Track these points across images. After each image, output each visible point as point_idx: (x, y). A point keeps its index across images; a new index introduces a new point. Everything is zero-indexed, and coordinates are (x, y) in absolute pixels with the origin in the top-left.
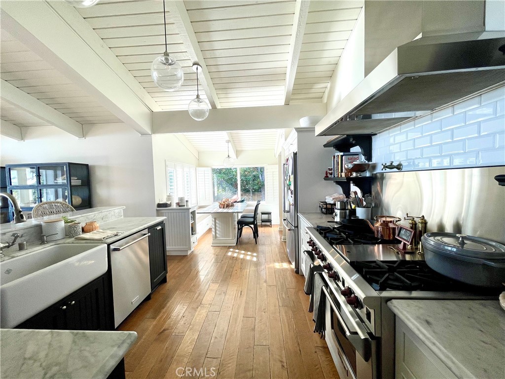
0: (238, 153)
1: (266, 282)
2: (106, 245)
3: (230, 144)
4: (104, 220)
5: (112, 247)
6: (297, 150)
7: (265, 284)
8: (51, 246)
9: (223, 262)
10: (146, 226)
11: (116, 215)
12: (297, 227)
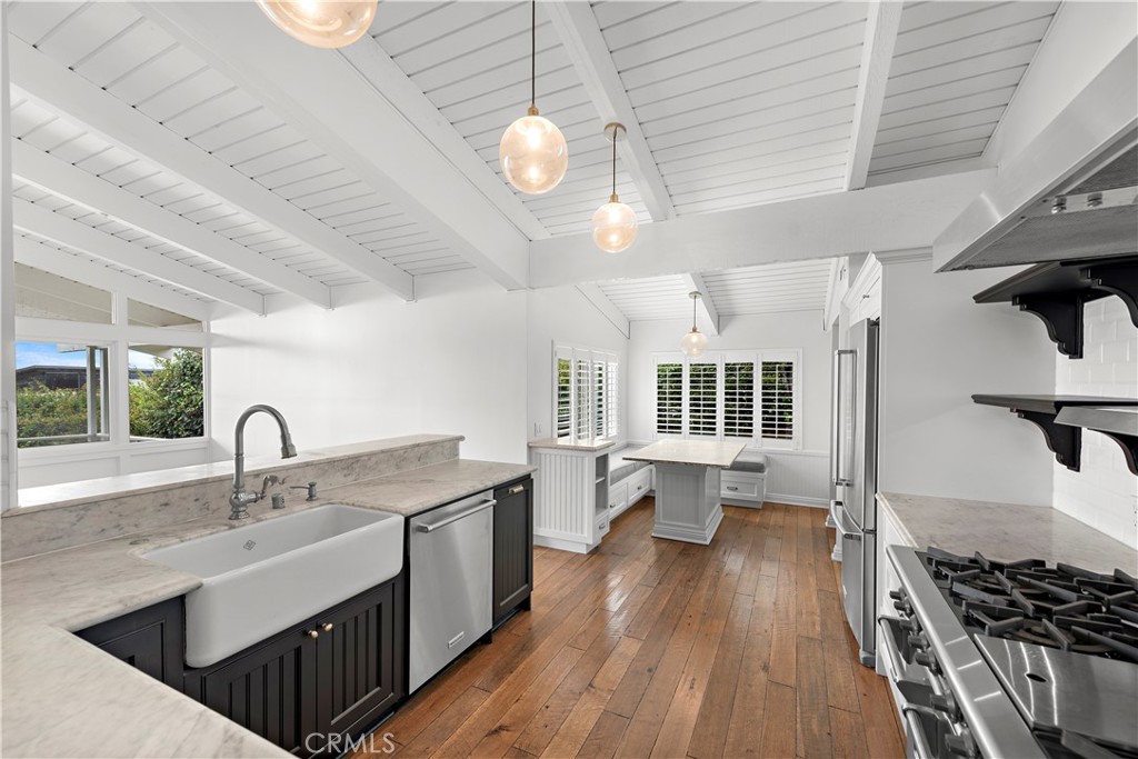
0: (722, 319)
1: (766, 668)
2: (403, 518)
3: (699, 300)
4: (422, 461)
5: (414, 522)
6: (879, 314)
7: (762, 674)
8: (321, 505)
9: (661, 587)
10: (490, 484)
11: (446, 452)
12: (874, 532)
